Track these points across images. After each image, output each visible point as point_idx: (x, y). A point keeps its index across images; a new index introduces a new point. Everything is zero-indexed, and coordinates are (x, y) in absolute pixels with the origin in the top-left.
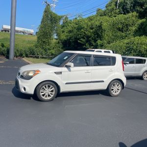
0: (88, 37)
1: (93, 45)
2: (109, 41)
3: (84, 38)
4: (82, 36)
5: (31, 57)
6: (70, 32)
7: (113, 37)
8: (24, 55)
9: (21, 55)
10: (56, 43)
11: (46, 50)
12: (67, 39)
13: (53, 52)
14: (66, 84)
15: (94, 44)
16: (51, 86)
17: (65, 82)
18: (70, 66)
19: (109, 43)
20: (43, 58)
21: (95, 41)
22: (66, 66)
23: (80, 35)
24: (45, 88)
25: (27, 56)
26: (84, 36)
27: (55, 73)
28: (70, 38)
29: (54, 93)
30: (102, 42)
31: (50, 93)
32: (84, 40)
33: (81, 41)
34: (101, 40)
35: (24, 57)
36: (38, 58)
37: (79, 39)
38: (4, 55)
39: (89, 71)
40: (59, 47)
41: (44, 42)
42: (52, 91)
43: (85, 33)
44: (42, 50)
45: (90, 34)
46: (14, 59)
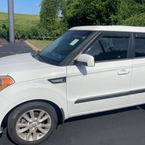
0: (99, 12)
1: (104, 22)
2: (125, 16)
3: (94, 14)
4: (91, 11)
5: (34, 38)
6: (77, 7)
7: (129, 11)
8: (26, 37)
9: (23, 37)
10: (61, 22)
11: (50, 30)
12: (74, 16)
13: (58, 32)
14: (77, 102)
15: (106, 20)
16: (43, 112)
17: (75, 100)
18: (86, 64)
19: (124, 18)
20: (47, 39)
21: (108, 16)
22: (76, 63)
23: (89, 9)
24: (27, 118)
25: (30, 38)
26: (94, 10)
27: (50, 80)
28: (77, 15)
29: (49, 125)
30: (116, 17)
31: (39, 126)
32: (94, 16)
33: (90, 17)
34: (115, 15)
35: (26, 39)
36: (41, 39)
37: (88, 15)
38: (5, 38)
39: (127, 70)
40: (65, 26)
41: (48, 21)
42: (46, 122)
43: (95, 7)
44: (45, 31)
45: (101, 8)
46: (14, 42)
